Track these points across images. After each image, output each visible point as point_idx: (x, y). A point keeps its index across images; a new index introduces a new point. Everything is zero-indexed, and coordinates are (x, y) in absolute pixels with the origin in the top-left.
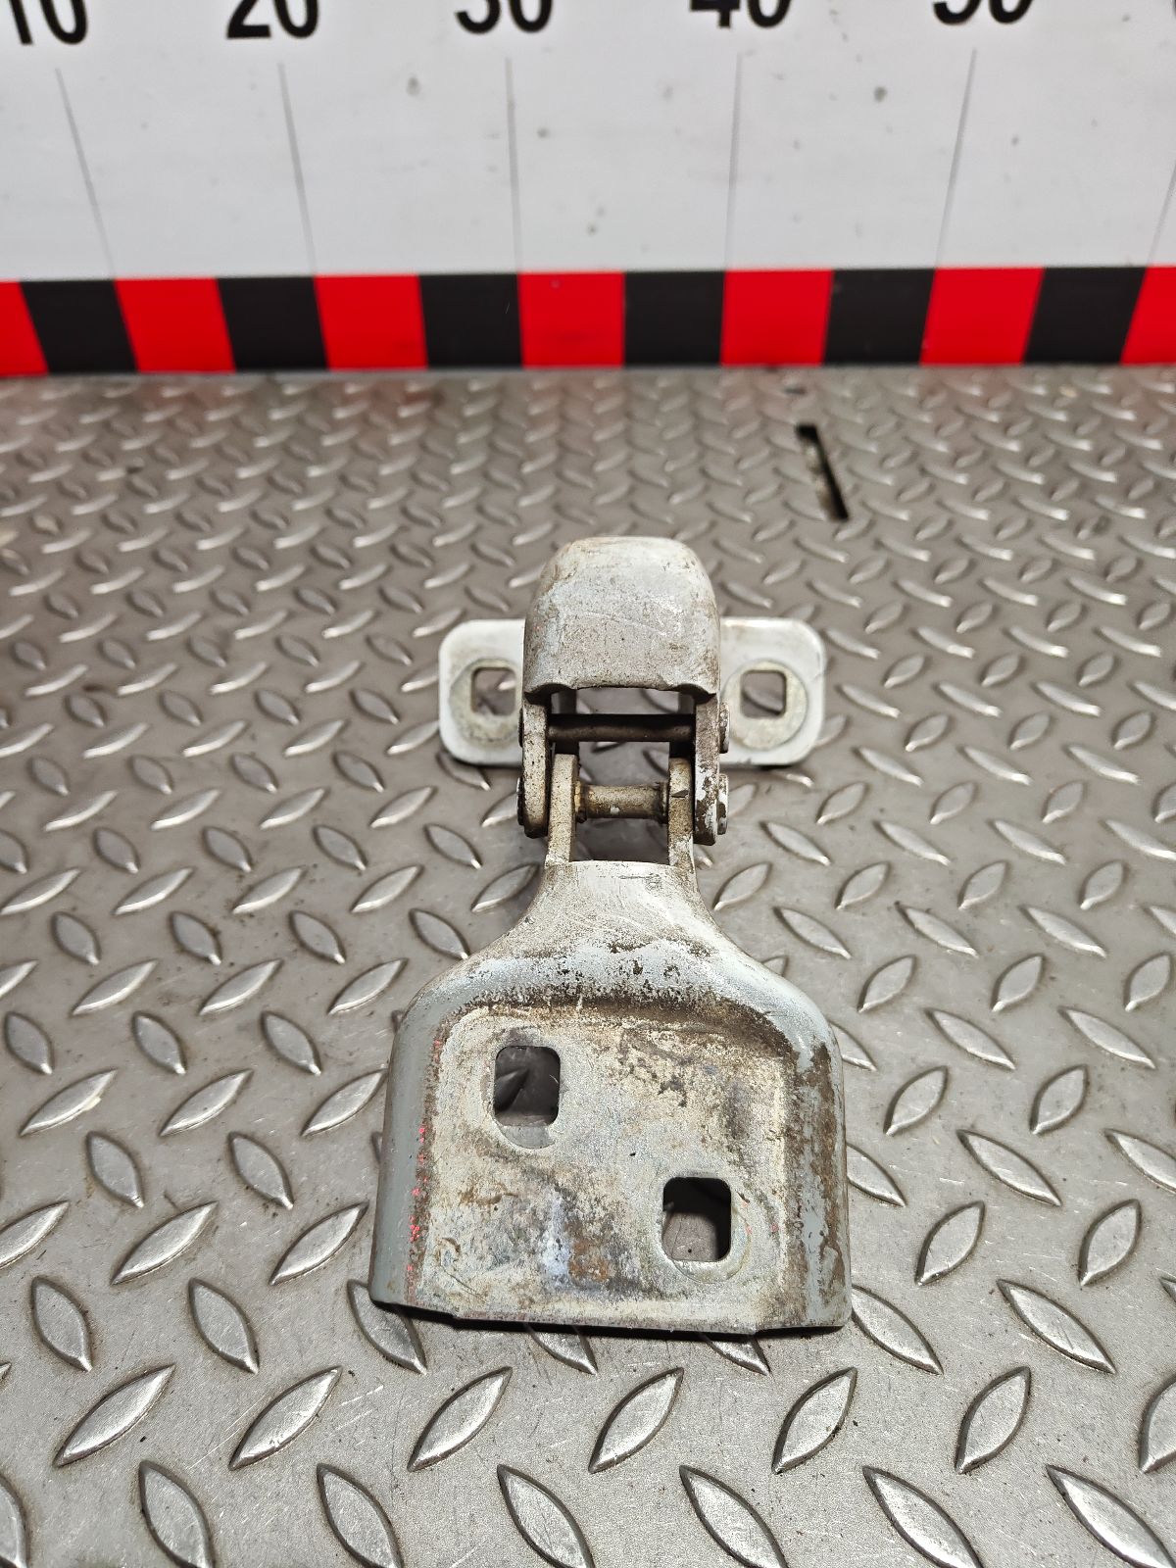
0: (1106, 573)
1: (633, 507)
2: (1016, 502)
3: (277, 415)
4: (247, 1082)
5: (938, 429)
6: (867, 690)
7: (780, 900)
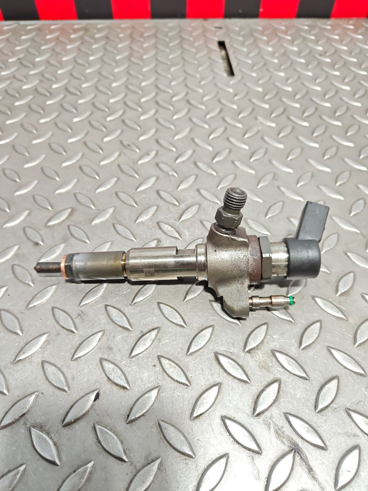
0: (325, 95)
1: (156, 72)
2: (295, 70)
3: (23, 37)
4: (7, 290)
5: (268, 42)
6: (238, 139)
7: (203, 217)
